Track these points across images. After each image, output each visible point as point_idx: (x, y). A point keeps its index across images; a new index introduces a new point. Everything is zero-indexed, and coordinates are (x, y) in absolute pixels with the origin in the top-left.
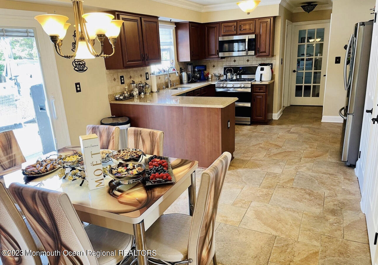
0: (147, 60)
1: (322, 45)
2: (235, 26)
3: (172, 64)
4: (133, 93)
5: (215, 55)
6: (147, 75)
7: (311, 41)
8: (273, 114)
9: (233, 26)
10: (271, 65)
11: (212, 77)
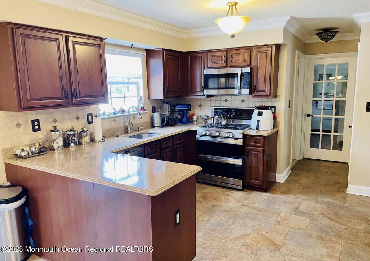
0: (76, 98)
1: (345, 84)
2: (225, 56)
3: (139, 102)
4: (52, 146)
5: (200, 92)
6: (90, 117)
7: (330, 78)
8: (277, 174)
9: (222, 56)
10: (273, 109)
11: (197, 119)
